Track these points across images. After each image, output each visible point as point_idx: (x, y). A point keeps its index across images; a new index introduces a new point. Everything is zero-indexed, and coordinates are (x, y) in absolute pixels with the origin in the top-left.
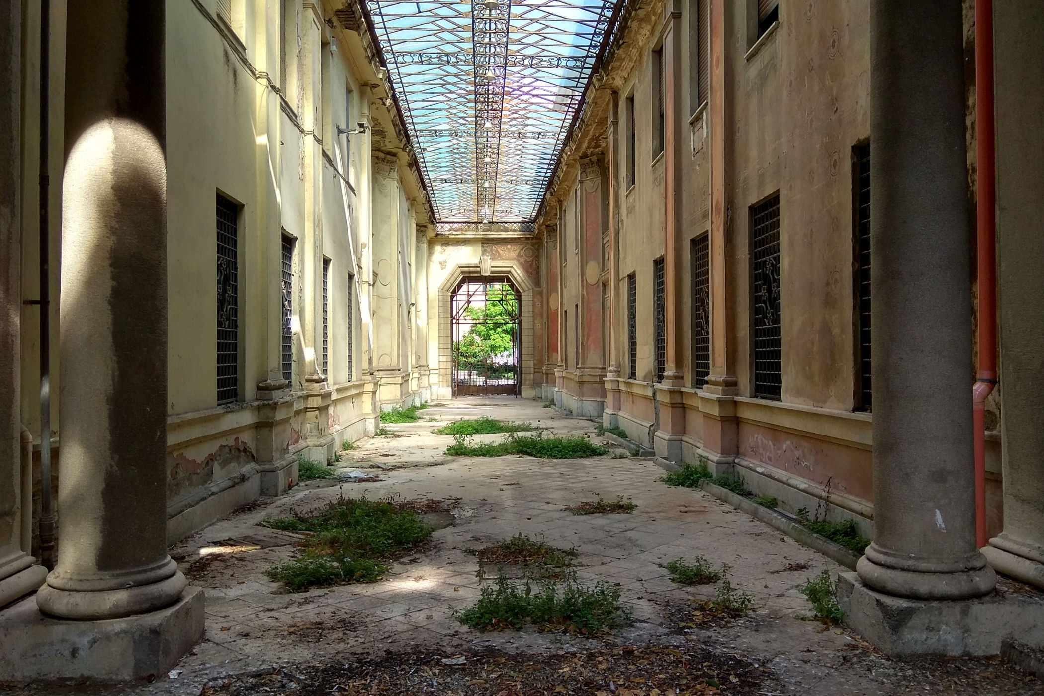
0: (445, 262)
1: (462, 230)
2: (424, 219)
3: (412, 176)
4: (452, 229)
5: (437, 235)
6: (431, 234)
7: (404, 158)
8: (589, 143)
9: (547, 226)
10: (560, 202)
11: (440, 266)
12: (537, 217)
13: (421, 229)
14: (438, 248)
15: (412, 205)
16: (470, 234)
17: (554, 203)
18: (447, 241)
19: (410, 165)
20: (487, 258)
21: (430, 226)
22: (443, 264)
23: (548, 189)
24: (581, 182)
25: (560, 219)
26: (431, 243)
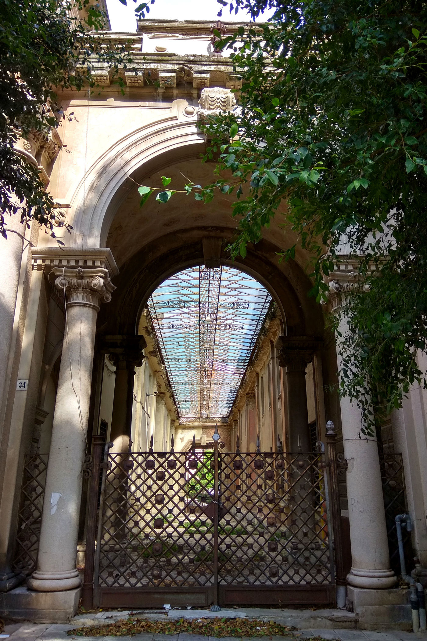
0: (183, 438)
1: (192, 422)
2: (174, 417)
3: (170, 401)
4: (187, 421)
5: (180, 424)
6: (177, 424)
7: (168, 394)
8: (250, 389)
9: (234, 421)
10: (239, 411)
11: (180, 440)
12: (229, 415)
13: (173, 422)
14: (180, 431)
15: (169, 413)
16: (196, 424)
17: (236, 410)
18: (185, 427)
19: (170, 397)
20: (205, 436)
21: (177, 421)
22: (182, 440)
23: (233, 405)
24: (247, 405)
25: (239, 419)
26: (177, 429)
